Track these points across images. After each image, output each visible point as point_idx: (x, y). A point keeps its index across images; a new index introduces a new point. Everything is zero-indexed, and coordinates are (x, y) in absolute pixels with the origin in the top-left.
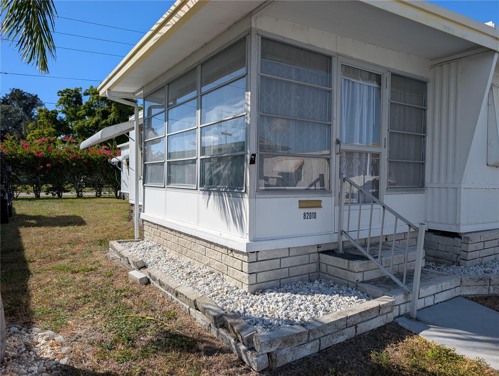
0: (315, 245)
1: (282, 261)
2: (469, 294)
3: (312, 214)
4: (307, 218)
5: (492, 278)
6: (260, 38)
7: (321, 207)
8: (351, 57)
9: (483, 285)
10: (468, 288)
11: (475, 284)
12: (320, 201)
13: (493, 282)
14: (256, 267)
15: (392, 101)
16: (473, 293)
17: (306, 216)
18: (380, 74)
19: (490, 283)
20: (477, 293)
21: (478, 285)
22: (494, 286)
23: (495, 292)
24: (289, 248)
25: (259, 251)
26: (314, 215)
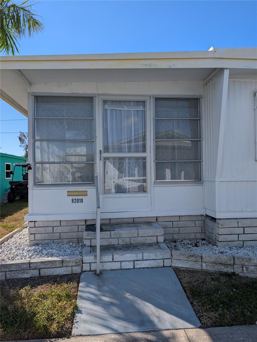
0: (83, 220)
1: (54, 228)
2: (181, 266)
3: (79, 200)
4: (75, 202)
5: (204, 256)
6: (33, 97)
7: (87, 195)
8: (112, 94)
9: (194, 261)
10: (179, 261)
11: (186, 259)
12: (87, 191)
13: (205, 260)
14: (34, 230)
15: (156, 118)
16: (184, 266)
17: (74, 201)
18: (145, 100)
19: (202, 260)
20: (189, 267)
21: (189, 260)
22: (207, 263)
23: (208, 268)
24: (60, 221)
25: (36, 221)
26: (81, 201)
